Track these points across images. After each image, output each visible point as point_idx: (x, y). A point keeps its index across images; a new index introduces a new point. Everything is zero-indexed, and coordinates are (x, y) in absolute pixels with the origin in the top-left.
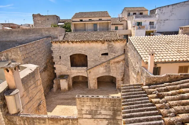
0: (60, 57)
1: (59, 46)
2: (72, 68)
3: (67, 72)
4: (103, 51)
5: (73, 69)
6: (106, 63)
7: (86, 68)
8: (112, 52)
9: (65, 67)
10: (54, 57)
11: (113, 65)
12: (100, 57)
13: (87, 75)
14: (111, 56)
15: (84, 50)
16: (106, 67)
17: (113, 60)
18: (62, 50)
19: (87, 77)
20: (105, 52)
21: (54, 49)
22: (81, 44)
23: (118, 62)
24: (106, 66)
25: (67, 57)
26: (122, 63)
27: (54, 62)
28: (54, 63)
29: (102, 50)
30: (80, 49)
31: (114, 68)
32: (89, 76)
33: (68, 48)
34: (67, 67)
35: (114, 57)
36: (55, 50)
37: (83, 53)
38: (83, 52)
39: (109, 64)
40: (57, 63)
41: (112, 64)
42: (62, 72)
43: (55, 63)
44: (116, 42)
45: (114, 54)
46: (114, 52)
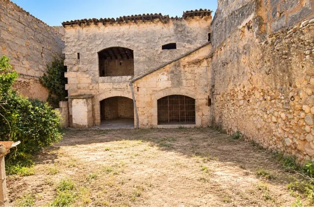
0: (79, 54)
1: (79, 32)
2: (101, 78)
3: (91, 88)
4: (165, 39)
5: (103, 82)
6: (172, 64)
7: (129, 77)
8: (184, 41)
9: (88, 76)
10: (66, 56)
11: (186, 69)
12: (159, 52)
13: (131, 94)
14: (181, 49)
15: (126, 39)
16: (173, 74)
17: (187, 59)
18: (84, 40)
19: (132, 100)
20: (169, 42)
21: (67, 38)
22: (121, 27)
23: (198, 62)
24: (172, 72)
25: (93, 55)
26: (205, 63)
27: (66, 66)
28: (65, 69)
29: (163, 38)
30: (119, 37)
31: (189, 76)
32: (136, 96)
33: (95, 36)
34: (91, 77)
35: (188, 50)
36: (69, 40)
37: (125, 46)
38: (125, 42)
39: (179, 66)
40: (71, 68)
41: (184, 66)
42: (79, 88)
43: (68, 68)
44: (192, 20)
45: (188, 45)
46: (189, 42)
